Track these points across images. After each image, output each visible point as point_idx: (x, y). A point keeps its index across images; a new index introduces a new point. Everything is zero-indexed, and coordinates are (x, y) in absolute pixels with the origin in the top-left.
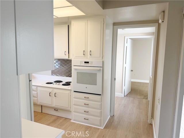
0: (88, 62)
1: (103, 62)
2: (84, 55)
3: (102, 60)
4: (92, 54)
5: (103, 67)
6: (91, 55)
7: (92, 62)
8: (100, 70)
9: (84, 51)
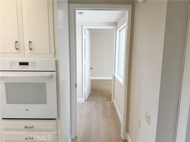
0: (27, 64)
1: (57, 62)
2: (17, 49)
3: (54, 59)
4: (33, 48)
5: (57, 71)
6: (31, 49)
7: (35, 63)
8: (52, 76)
9: (17, 42)
